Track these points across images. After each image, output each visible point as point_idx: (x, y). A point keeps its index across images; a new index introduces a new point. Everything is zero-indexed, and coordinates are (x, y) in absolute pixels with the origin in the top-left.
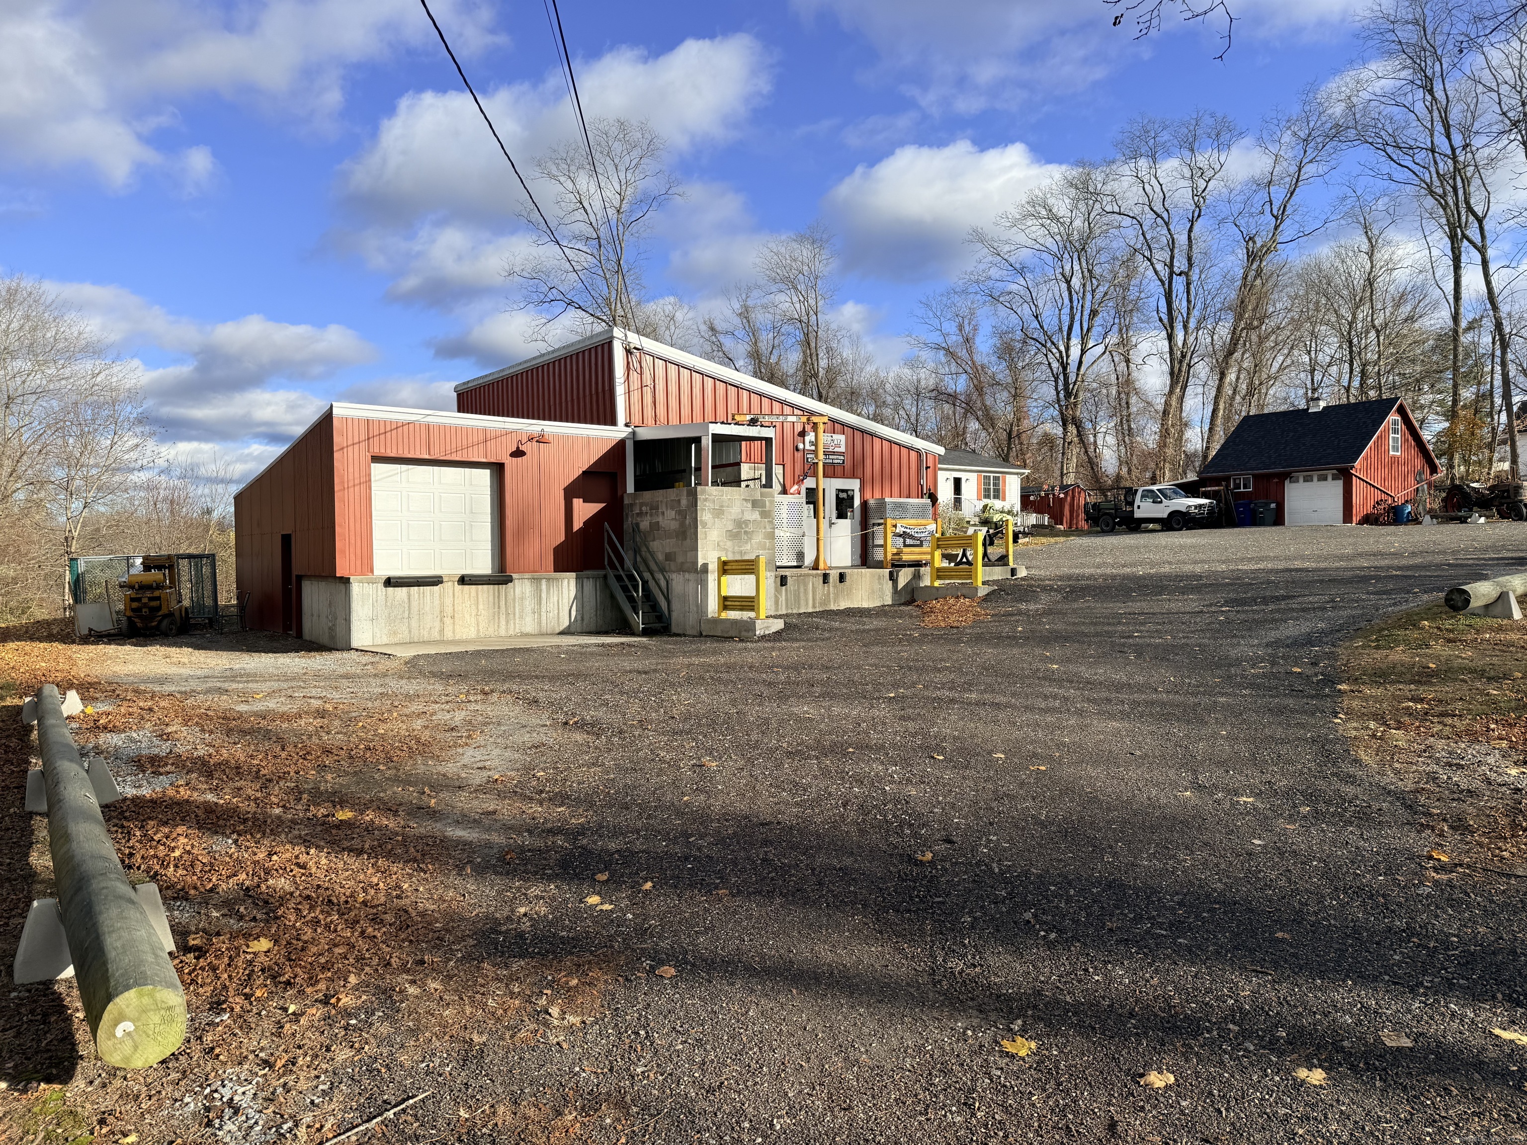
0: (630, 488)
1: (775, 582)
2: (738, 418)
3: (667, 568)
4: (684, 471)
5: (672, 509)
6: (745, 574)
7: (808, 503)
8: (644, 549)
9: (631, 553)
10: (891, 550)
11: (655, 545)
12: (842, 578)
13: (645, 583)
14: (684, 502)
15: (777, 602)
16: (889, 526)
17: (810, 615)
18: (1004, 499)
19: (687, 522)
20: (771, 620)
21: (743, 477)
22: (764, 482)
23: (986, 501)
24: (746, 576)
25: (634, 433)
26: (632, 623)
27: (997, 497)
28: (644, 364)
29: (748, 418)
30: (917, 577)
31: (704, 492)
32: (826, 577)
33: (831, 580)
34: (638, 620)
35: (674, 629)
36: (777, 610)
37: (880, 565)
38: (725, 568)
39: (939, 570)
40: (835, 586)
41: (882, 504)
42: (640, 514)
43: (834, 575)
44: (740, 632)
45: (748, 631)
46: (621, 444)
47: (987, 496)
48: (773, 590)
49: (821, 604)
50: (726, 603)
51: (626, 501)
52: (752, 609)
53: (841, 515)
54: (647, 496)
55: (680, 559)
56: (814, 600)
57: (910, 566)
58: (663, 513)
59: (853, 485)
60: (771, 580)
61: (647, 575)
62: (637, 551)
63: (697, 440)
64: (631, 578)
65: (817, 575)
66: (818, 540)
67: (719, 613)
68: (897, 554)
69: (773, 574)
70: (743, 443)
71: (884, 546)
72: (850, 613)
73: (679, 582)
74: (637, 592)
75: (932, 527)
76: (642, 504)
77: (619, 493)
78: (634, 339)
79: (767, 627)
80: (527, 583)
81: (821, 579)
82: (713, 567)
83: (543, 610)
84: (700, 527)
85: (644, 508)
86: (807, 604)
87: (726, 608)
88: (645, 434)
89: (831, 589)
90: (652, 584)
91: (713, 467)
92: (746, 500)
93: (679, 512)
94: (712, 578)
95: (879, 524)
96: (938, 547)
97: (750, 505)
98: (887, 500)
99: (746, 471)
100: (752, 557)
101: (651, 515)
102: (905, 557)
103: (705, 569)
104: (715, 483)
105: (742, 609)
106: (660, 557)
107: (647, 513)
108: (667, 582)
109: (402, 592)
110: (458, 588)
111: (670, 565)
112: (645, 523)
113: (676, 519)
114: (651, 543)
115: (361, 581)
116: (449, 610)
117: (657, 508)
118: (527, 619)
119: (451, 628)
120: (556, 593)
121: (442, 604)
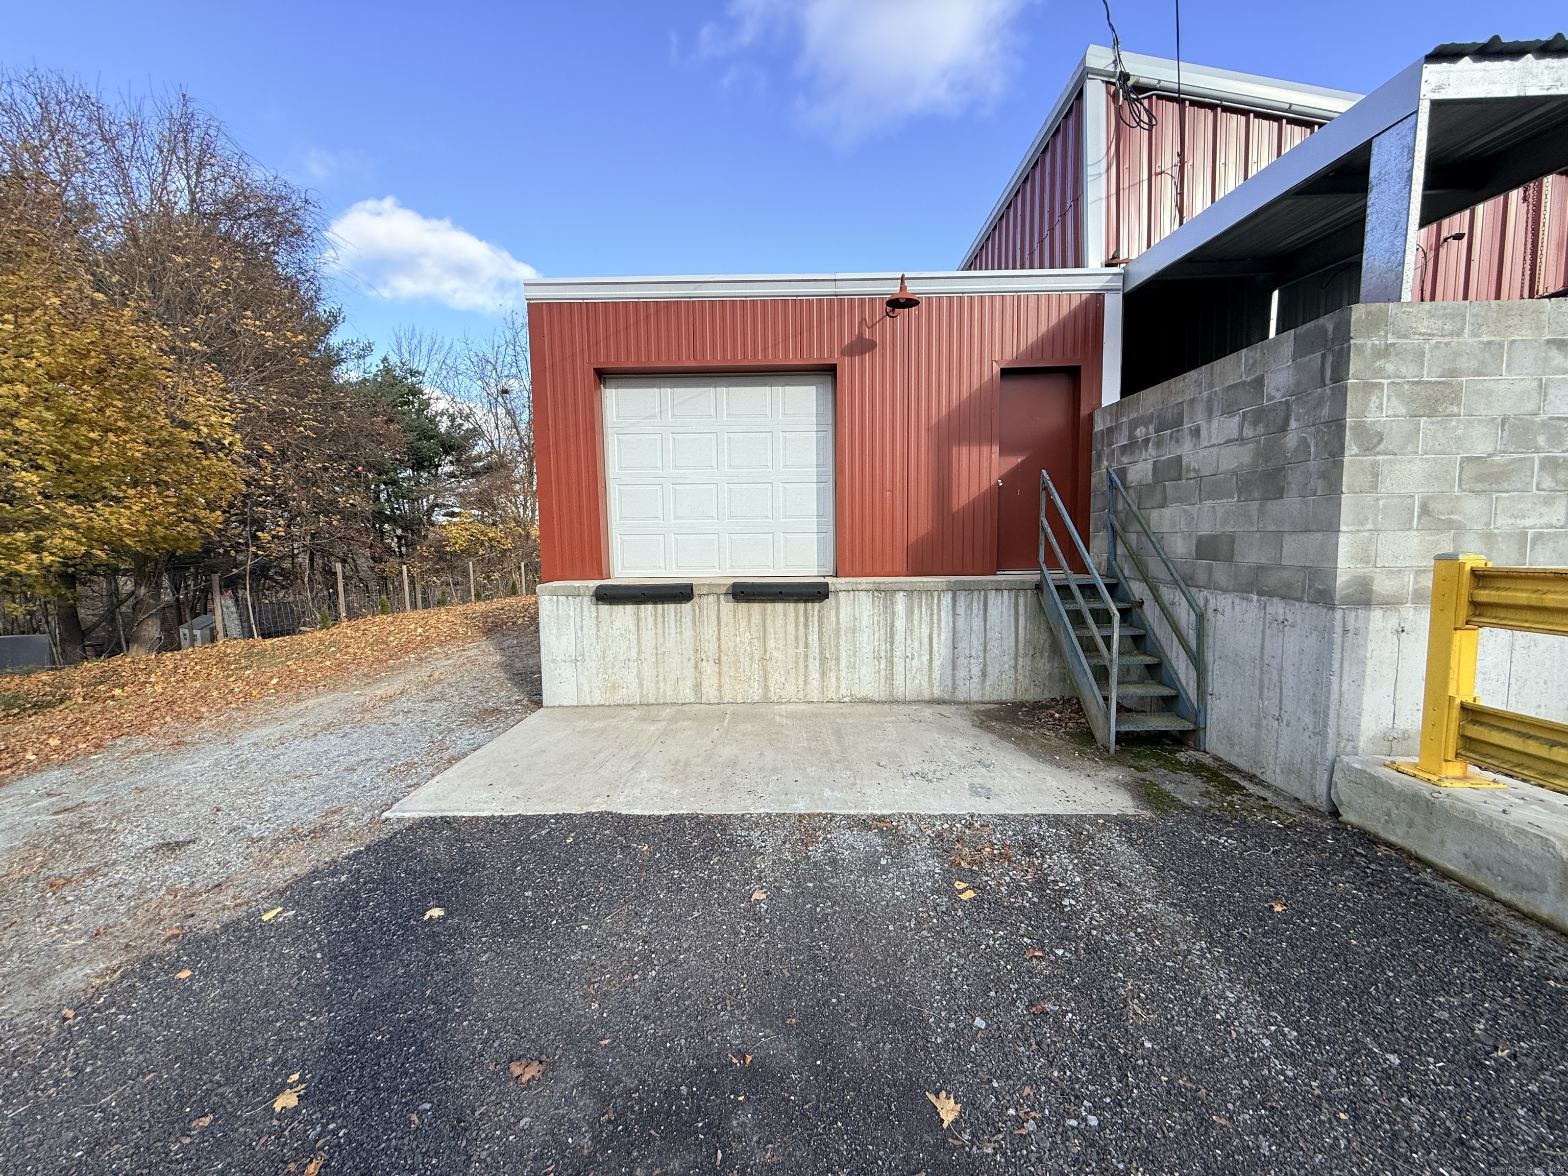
0: (1111, 391)
3: (1201, 577)
8: (1137, 529)
11: (1166, 519)
13: (1133, 612)
25: (1124, 276)
26: (1090, 710)
42: (1131, 447)
51: (1099, 425)
54: (1154, 396)
55: (1251, 556)
58: (1196, 433)
61: (1138, 595)
62: (1116, 537)
73: (1233, 617)
76: (1135, 423)
77: (1084, 412)
80: (865, 599)
83: (898, 652)
85: (1140, 432)
101: (1159, 445)
106: (1181, 547)
107: (1147, 441)
108: (1201, 618)
109: (625, 613)
110: (728, 607)
111: (1210, 569)
112: (1139, 466)
113: (1241, 440)
114: (1155, 514)
115: (554, 593)
116: (710, 648)
117: (1178, 422)
118: (864, 670)
119: (714, 681)
120: (926, 619)
121: (697, 637)
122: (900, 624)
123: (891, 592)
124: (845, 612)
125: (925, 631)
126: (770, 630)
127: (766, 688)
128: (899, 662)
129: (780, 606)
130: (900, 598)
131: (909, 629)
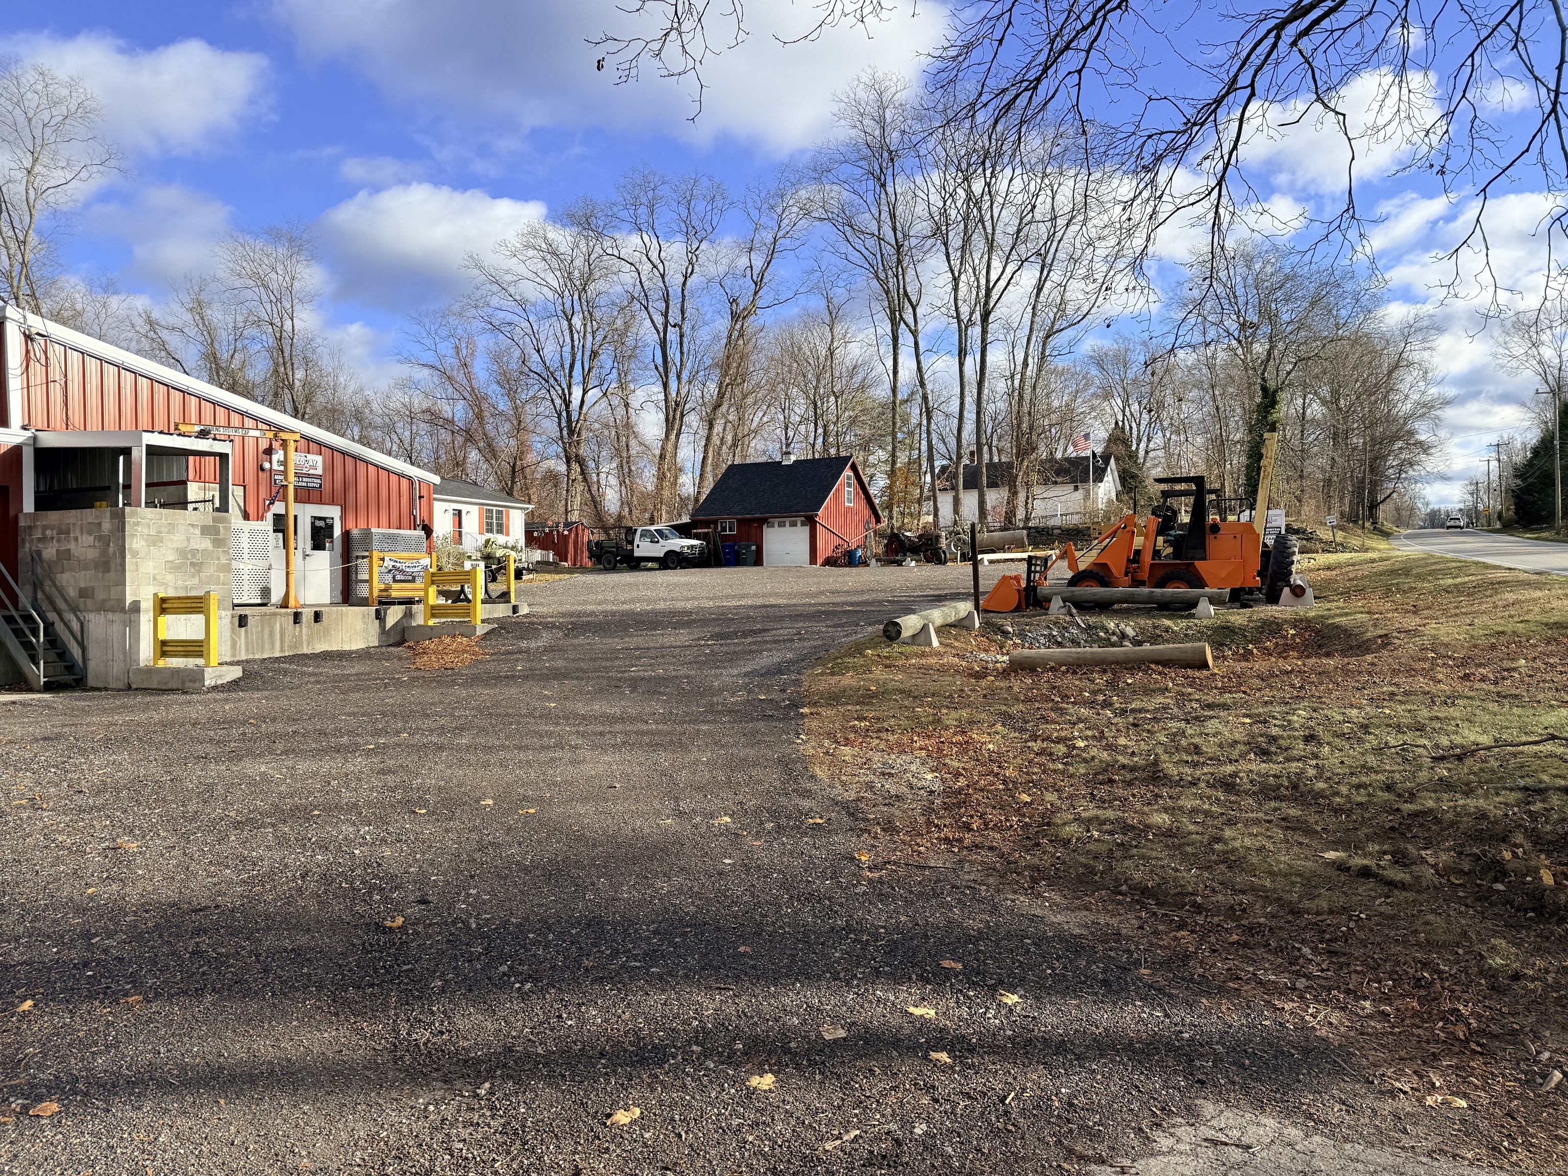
0: (28, 506)
1: (232, 623)
2: (183, 428)
3: (82, 606)
4: (109, 488)
5: (90, 533)
6: (191, 613)
7: (275, 531)
8: (47, 584)
9: (29, 588)
10: (377, 586)
11: (64, 579)
12: (317, 617)
13: (49, 626)
14: (107, 526)
15: (234, 645)
16: (375, 559)
17: (277, 660)
18: (508, 534)
19: (111, 550)
20: (225, 668)
21: (191, 497)
22: (217, 505)
23: (489, 535)
24: (193, 616)
25: (35, 438)
26: (30, 676)
27: (500, 531)
28: (50, 354)
29: (197, 428)
30: (409, 615)
31: (134, 514)
32: (297, 617)
33: (304, 619)
34: (39, 673)
35: (91, 682)
36: (234, 655)
37: (364, 602)
38: (163, 606)
39: (433, 608)
40: (309, 627)
41: (367, 535)
42: (43, 539)
43: (307, 615)
44: (183, 682)
45: (194, 681)
46: (16, 452)
47: (490, 531)
48: (228, 633)
49: (290, 647)
50: (164, 648)
51: (22, 523)
52: (200, 655)
53: (318, 545)
54: (53, 517)
55: (100, 595)
56: (282, 642)
57: (400, 603)
58: (76, 539)
59: (333, 512)
60: (227, 620)
61: (52, 616)
62: (37, 585)
63: (127, 452)
64: (28, 619)
65: (287, 614)
66: (288, 573)
67: (155, 660)
68: (386, 590)
69: (230, 613)
70: (191, 458)
71: (369, 581)
72: (327, 656)
73: (97, 624)
74: (37, 636)
75: (426, 561)
76: (45, 528)
77: (12, 513)
78: (36, 323)
79: (220, 676)
81: (291, 618)
82: (147, 605)
84: (128, 557)
85: (48, 532)
86: (273, 648)
87: (164, 654)
88: (51, 440)
89: (304, 630)
90: (59, 627)
91: (147, 485)
92: (193, 525)
93: (100, 538)
94: (146, 619)
95: (364, 557)
96: (433, 582)
97: (198, 532)
98: (374, 530)
99: (194, 491)
100: (201, 593)
101: (59, 541)
102: (394, 594)
103: (136, 608)
104: (150, 504)
105: (186, 655)
106: (72, 593)
107: (52, 538)
108: (82, 624)
111: (85, 603)
112: (49, 550)
113: (94, 546)
114: (58, 576)
117: (68, 532)
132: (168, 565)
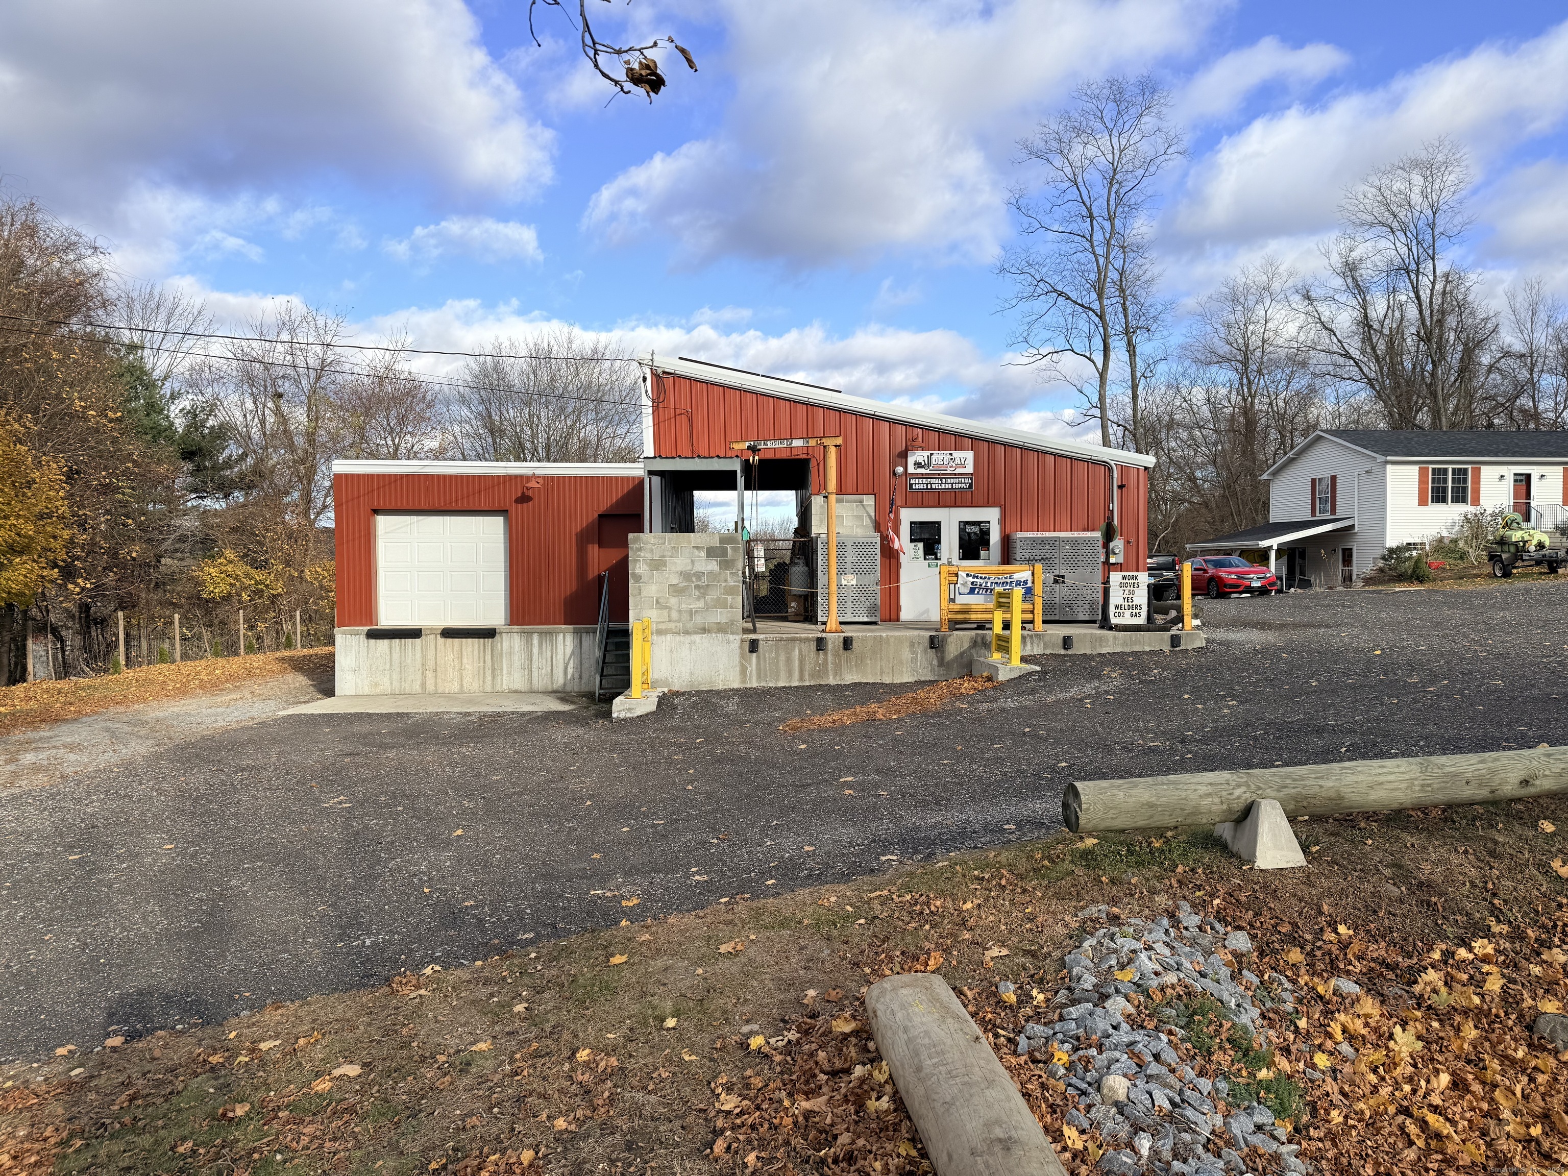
1: (741, 647)
12: (847, 643)
32: (821, 643)
33: (829, 646)
36: (743, 682)
40: (836, 655)
43: (834, 641)
48: (737, 659)
49: (812, 676)
56: (801, 671)
60: (737, 645)
65: (807, 639)
69: (738, 637)
81: (813, 645)
83: (535, 666)
86: (790, 676)
89: (830, 658)
92: (697, 548)
97: (703, 554)
109: (384, 644)
110: (441, 640)
115: (344, 633)
116: (431, 663)
118: (516, 675)
119: (433, 681)
120: (549, 648)
121: (424, 657)
122: (535, 650)
123: (531, 633)
124: (505, 645)
125: (549, 654)
126: (465, 653)
127: (462, 685)
128: (535, 671)
129: (470, 640)
130: (536, 638)
131: (540, 652)
132: (672, 589)
